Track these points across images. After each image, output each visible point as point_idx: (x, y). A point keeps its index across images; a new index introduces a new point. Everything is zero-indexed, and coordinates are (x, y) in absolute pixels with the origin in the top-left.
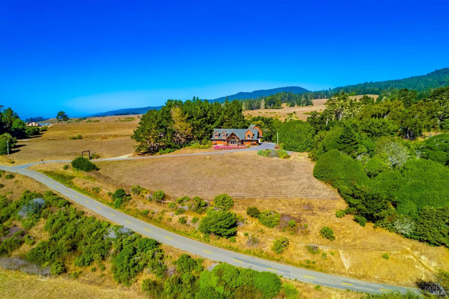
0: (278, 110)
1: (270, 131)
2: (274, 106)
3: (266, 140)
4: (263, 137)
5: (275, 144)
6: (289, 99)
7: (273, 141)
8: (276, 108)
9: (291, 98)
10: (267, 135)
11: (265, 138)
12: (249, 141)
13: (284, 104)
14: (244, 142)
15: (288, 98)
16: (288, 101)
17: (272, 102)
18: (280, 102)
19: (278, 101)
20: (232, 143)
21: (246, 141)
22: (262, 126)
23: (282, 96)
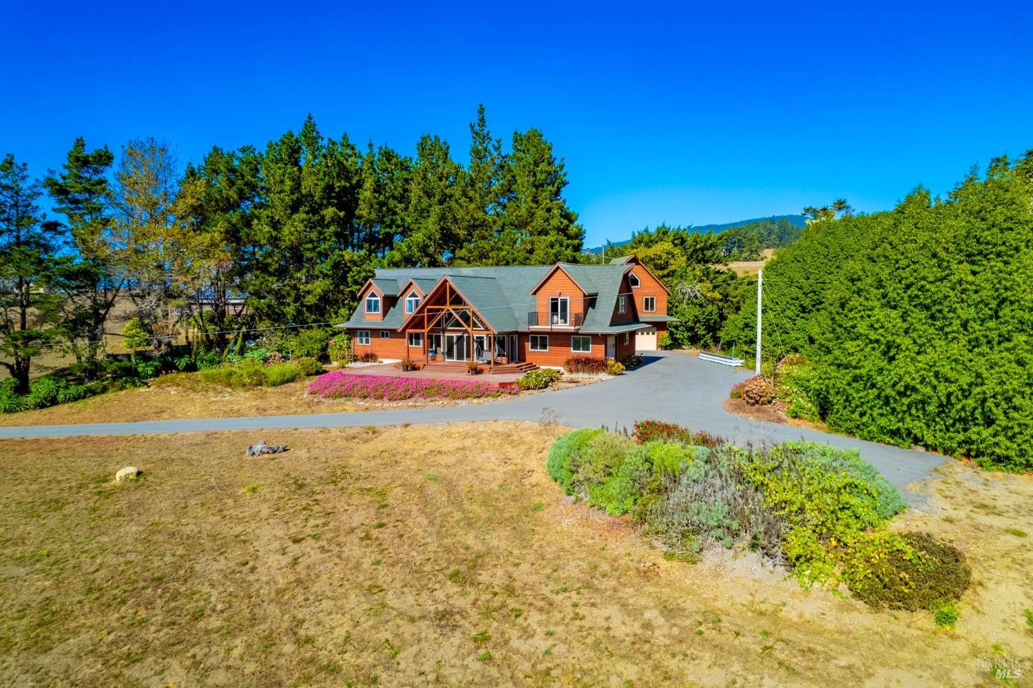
0: (752, 262)
1: (717, 295)
2: (741, 252)
3: (694, 340)
4: (668, 319)
5: (737, 362)
6: (781, 239)
7: (729, 344)
8: (746, 260)
9: (787, 236)
10: (697, 311)
11: (691, 329)
12: (560, 339)
13: (767, 250)
14: (528, 345)
15: (778, 237)
16: (777, 243)
17: (735, 243)
18: (757, 243)
19: (751, 239)
20: (450, 354)
21: (541, 340)
22: (671, 268)
23: (762, 231)
